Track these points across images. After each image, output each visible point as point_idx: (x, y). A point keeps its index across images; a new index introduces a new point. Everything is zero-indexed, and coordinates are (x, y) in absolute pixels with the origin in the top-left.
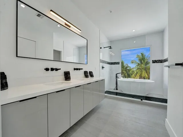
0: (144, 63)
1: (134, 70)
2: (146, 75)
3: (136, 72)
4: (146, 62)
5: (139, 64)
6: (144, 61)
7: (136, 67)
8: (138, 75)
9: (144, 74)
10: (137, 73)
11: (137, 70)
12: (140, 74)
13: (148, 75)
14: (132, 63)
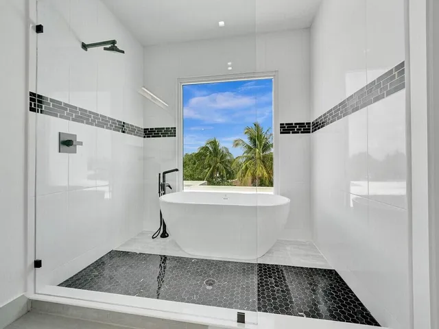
0: (260, 146)
1: (241, 161)
2: (265, 173)
3: (244, 167)
4: (265, 145)
5: (250, 149)
6: (260, 142)
7: (245, 155)
8: (249, 173)
9: (261, 171)
10: (247, 168)
11: (247, 161)
12: (252, 172)
13: (268, 173)
14: (237, 145)
